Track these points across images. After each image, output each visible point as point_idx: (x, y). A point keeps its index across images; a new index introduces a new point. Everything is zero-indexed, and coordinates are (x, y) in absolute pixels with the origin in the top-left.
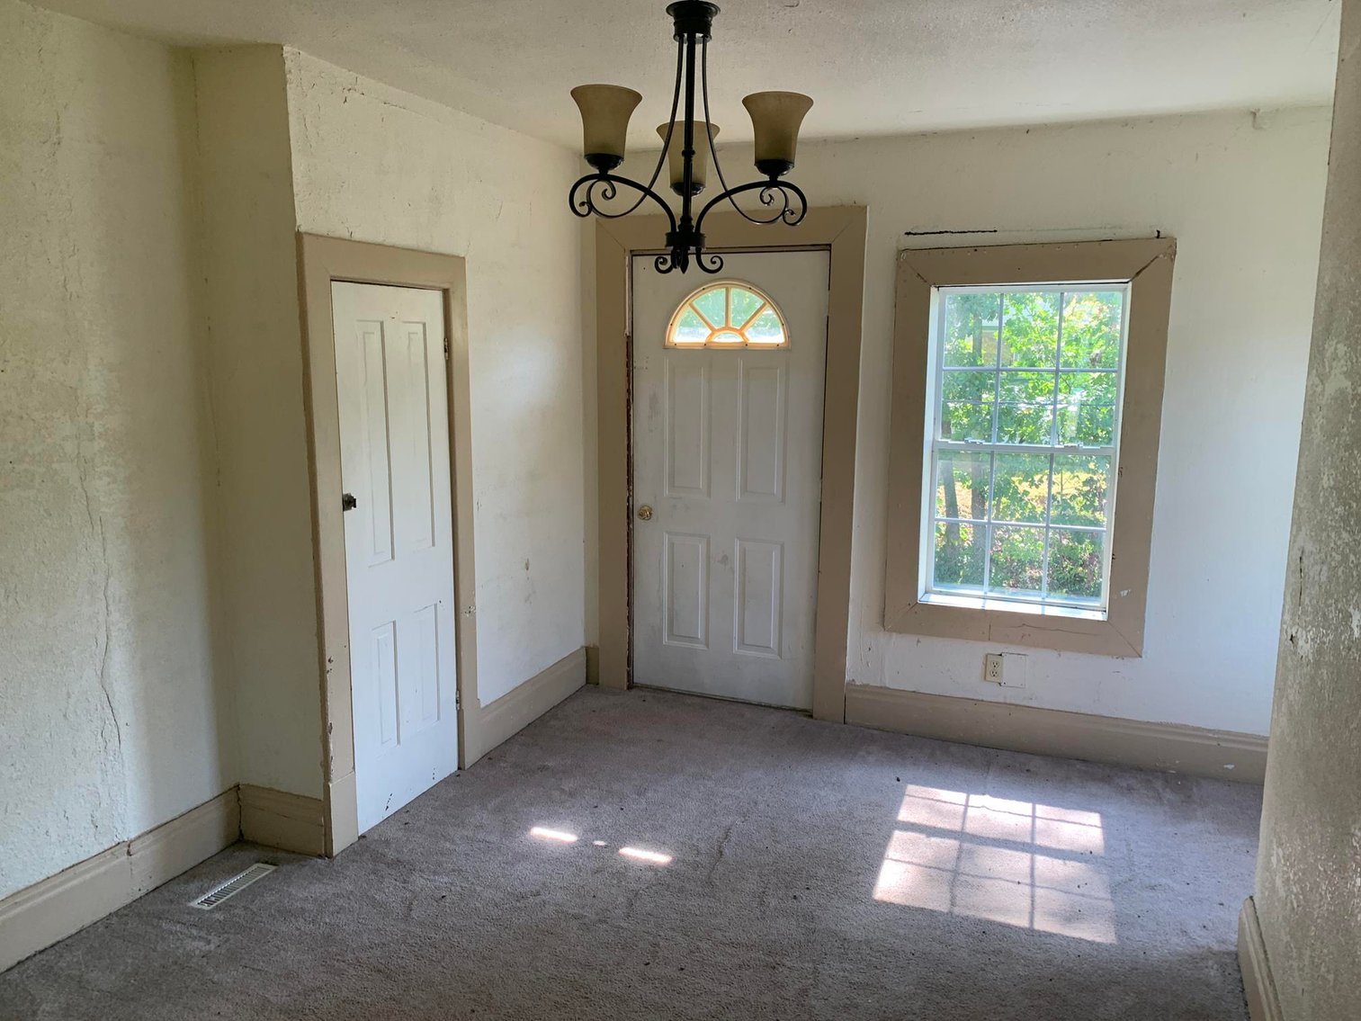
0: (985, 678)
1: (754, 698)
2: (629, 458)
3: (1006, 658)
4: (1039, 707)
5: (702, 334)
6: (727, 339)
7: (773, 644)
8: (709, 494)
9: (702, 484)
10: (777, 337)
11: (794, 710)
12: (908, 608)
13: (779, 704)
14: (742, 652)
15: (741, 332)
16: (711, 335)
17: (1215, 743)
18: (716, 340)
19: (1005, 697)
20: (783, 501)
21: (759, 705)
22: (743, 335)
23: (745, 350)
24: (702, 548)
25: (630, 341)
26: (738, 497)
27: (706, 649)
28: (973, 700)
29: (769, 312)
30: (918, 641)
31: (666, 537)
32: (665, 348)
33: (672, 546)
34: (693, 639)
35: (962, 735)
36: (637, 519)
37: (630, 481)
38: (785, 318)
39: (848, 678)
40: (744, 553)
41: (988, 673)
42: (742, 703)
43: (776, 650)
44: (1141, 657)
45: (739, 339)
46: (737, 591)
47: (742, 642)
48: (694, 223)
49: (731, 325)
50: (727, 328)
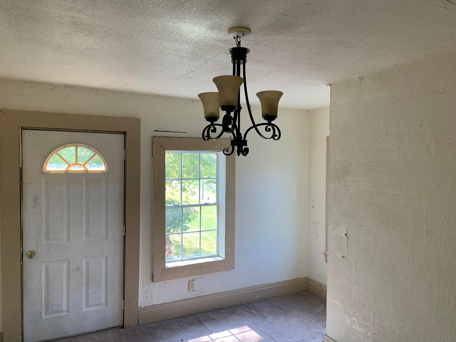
0: (189, 290)
1: (95, 329)
2: (21, 229)
3: (196, 280)
4: (206, 295)
5: (63, 167)
6: (75, 169)
7: (103, 301)
8: (69, 240)
9: (65, 235)
10: (102, 168)
11: (114, 327)
12: (162, 271)
13: (107, 327)
14: (88, 309)
15: (84, 165)
16: (68, 167)
17: (253, 290)
18: (70, 169)
19: (195, 295)
20: (107, 237)
21: (97, 331)
22: (85, 167)
23: (87, 174)
24: (65, 265)
25: (21, 170)
26: (84, 238)
27: (68, 314)
28: (185, 299)
29: (97, 157)
30: (165, 283)
31: (44, 264)
32: (43, 173)
33: (47, 268)
34: (62, 311)
35: (183, 314)
36: (26, 259)
37: (22, 240)
38: (106, 161)
39: (139, 306)
40: (88, 264)
41: (190, 287)
42: (88, 333)
43: (104, 304)
44: (234, 269)
45: (82, 169)
46: (84, 282)
47: (87, 305)
48: (243, 136)
49: (79, 163)
50: (76, 163)
